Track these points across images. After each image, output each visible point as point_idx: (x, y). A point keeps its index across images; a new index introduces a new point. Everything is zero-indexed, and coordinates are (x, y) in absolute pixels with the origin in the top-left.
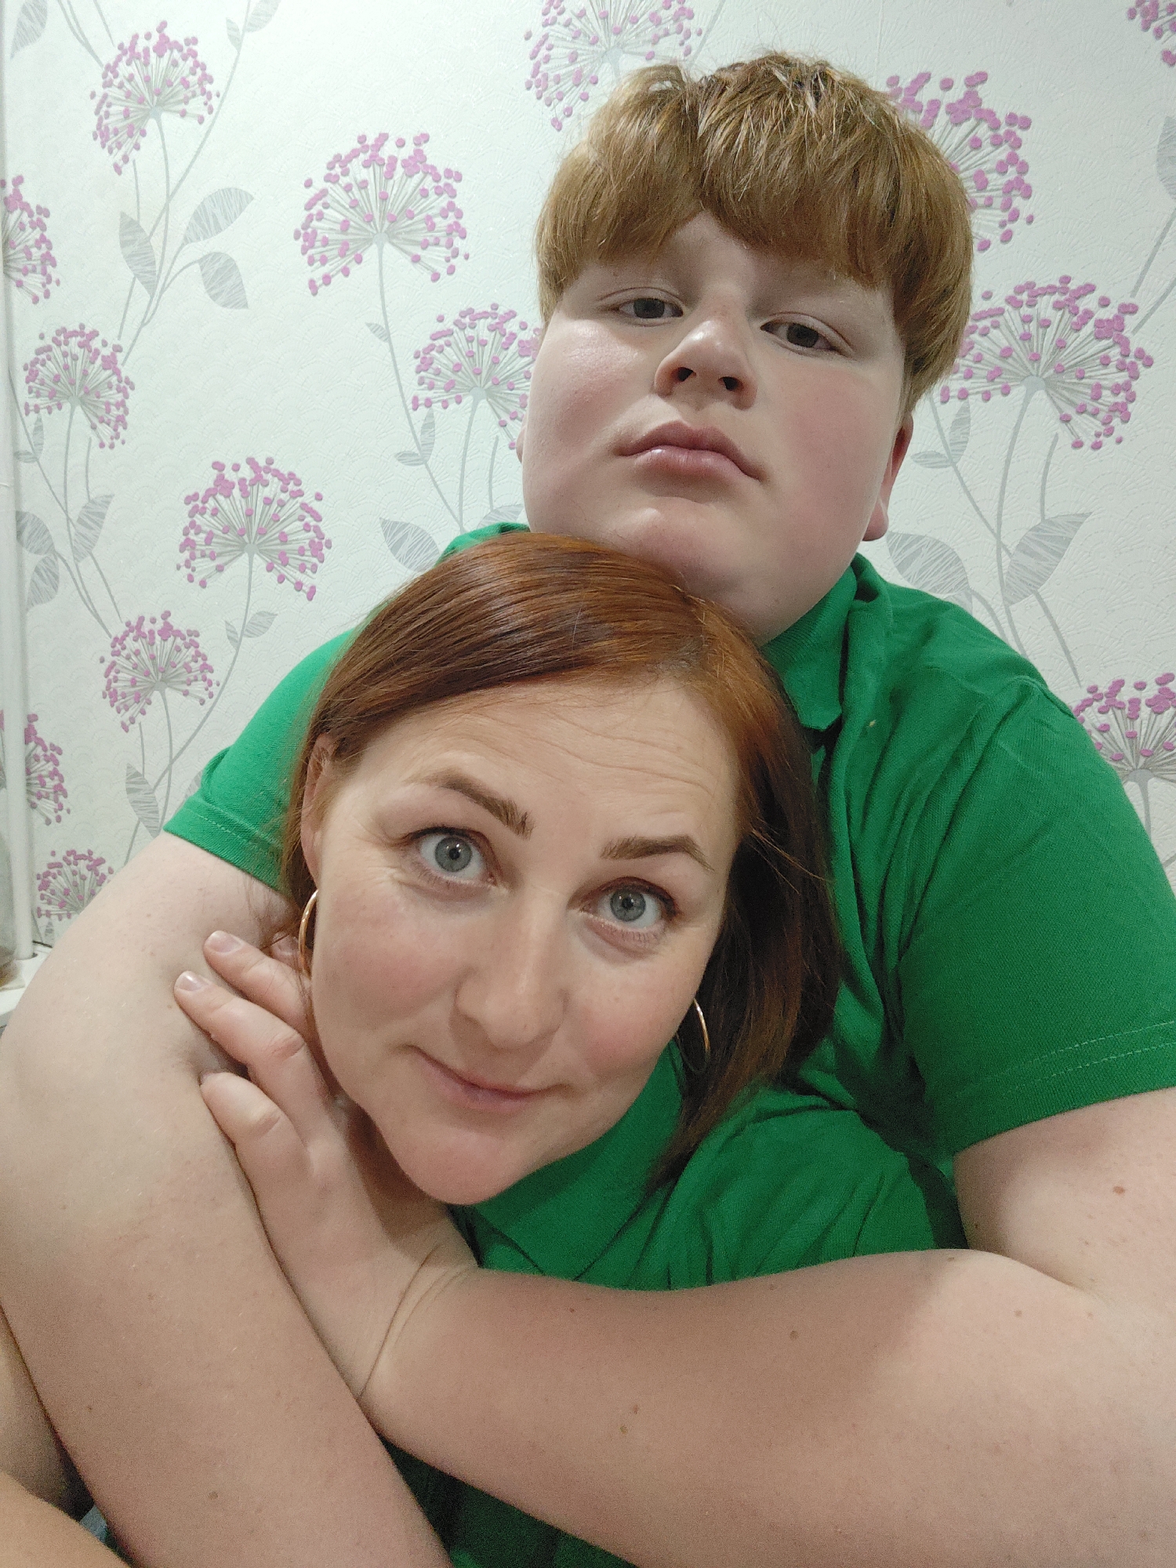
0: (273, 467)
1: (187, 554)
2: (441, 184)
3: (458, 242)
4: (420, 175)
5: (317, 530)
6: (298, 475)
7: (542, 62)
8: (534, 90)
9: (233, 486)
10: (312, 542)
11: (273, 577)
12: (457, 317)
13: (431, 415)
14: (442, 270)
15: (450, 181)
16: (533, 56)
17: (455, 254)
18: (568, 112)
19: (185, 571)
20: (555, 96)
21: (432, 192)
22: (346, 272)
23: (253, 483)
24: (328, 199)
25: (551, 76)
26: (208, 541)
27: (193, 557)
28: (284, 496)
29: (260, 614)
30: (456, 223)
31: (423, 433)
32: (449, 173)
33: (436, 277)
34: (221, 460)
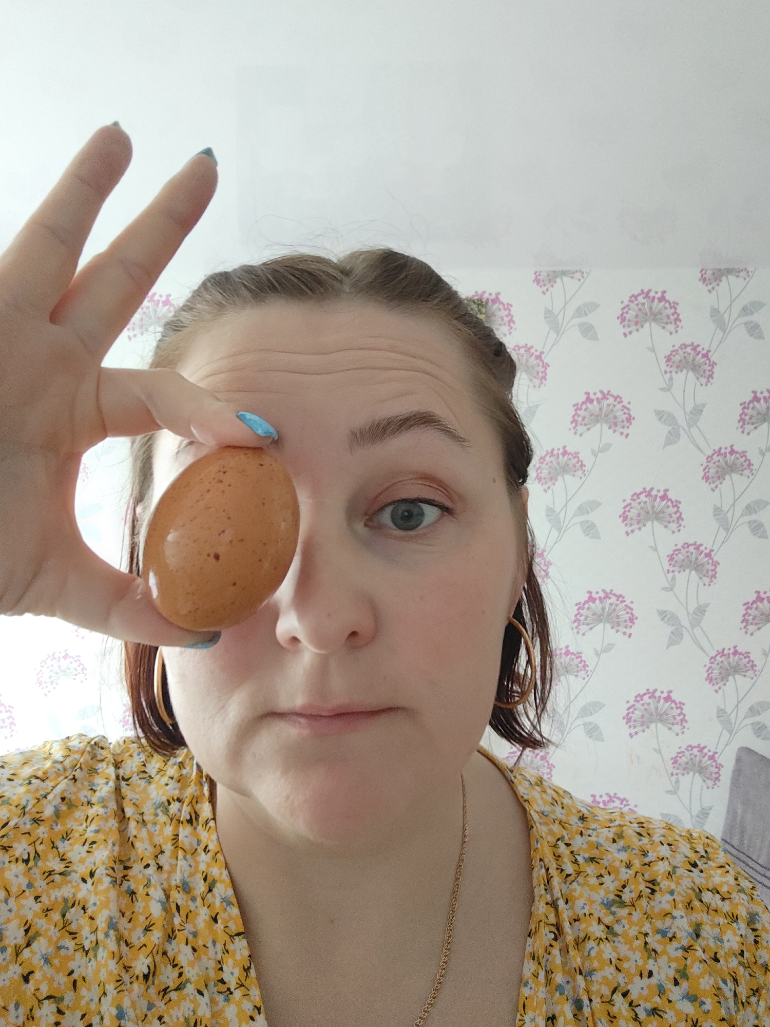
0: (613, 592)
1: (576, 624)
2: (675, 504)
3: (681, 522)
4: (666, 501)
5: (631, 613)
6: (623, 595)
7: (707, 472)
8: (705, 480)
9: (596, 599)
10: (630, 618)
11: (614, 631)
12: (682, 544)
13: (674, 576)
14: (676, 530)
16: (704, 470)
17: (680, 525)
19: (575, 631)
22: (640, 529)
23: (605, 598)
24: (631, 506)
25: (710, 476)
26: (586, 619)
27: (579, 625)
28: (618, 603)
29: (609, 644)
30: (680, 516)
31: (671, 581)
32: (676, 501)
33: (674, 532)
34: (591, 590)
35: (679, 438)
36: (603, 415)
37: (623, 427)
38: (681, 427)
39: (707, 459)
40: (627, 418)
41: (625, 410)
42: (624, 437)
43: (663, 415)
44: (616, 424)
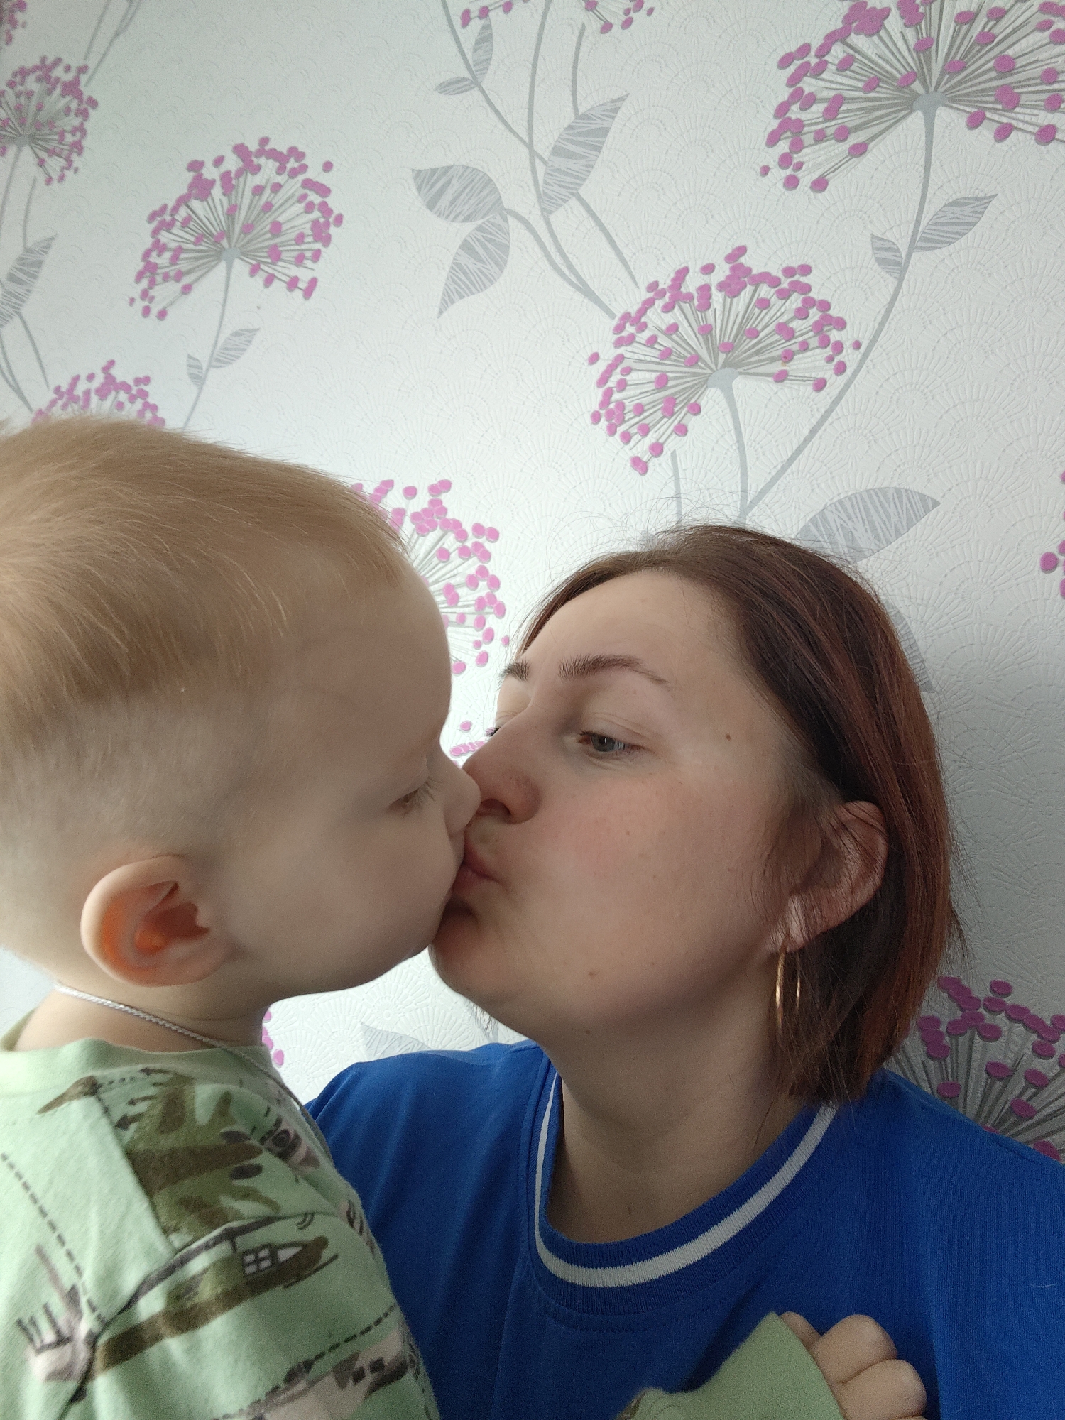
3: (492, 621)
4: (437, 533)
7: (615, 389)
8: (603, 423)
15: (483, 540)
16: (603, 381)
18: (657, 449)
20: (636, 431)
21: (454, 555)
25: (629, 405)
30: (492, 599)
35: (501, 265)
36: (238, 228)
37: (300, 260)
38: (516, 215)
39: (619, 328)
40: (315, 223)
41: (314, 198)
42: (298, 294)
43: (448, 183)
44: (275, 254)
